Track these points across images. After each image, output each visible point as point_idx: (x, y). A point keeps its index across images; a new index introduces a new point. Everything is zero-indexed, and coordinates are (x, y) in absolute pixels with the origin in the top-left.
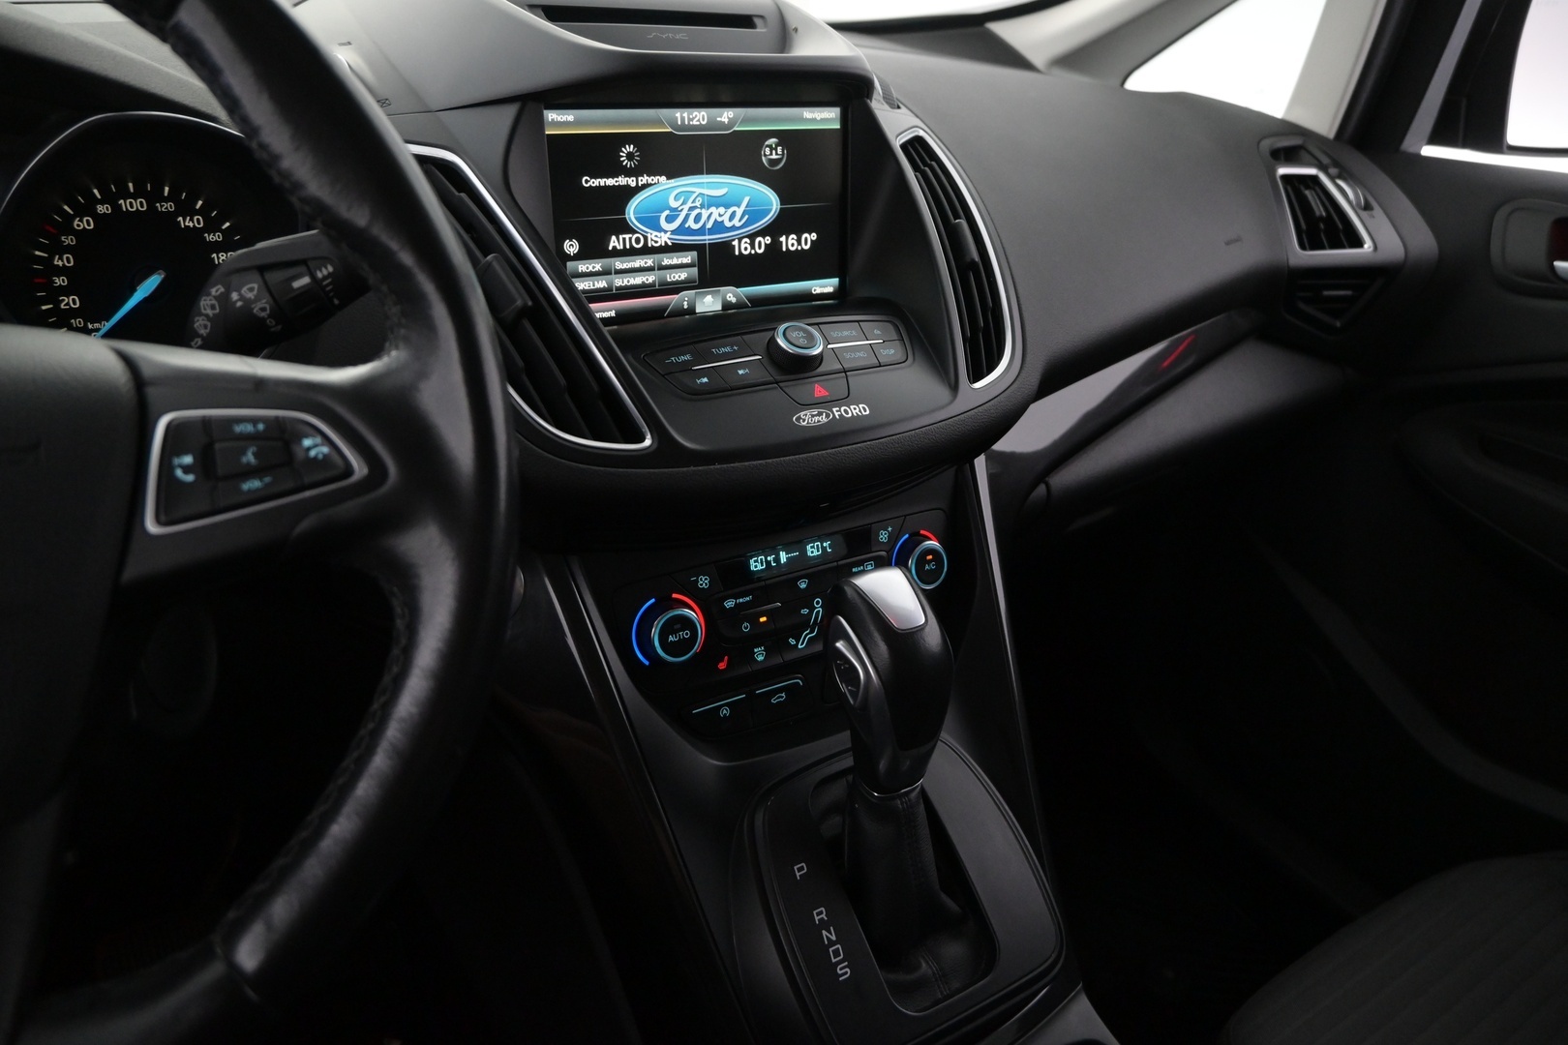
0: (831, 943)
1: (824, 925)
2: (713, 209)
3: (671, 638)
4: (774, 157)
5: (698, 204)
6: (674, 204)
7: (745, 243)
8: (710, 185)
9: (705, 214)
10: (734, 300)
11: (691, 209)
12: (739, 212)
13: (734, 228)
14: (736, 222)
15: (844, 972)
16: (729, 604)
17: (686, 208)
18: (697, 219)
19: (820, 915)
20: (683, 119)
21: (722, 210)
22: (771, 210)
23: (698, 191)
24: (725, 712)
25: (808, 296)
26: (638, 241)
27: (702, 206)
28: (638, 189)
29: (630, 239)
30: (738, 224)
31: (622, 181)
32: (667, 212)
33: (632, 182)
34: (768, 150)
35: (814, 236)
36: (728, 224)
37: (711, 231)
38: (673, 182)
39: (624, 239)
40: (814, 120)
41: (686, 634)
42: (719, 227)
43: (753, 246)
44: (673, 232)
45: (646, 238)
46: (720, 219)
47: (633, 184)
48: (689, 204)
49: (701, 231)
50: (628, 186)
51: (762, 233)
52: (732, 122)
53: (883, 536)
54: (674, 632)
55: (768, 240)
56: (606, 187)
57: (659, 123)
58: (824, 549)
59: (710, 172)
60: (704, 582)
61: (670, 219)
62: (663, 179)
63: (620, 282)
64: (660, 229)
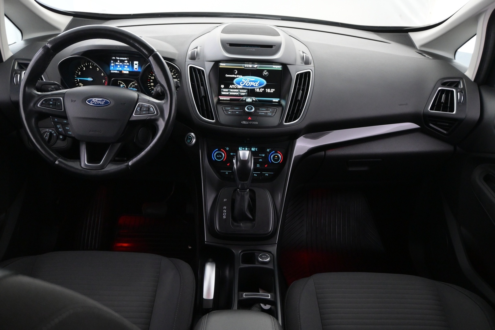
0: (224, 212)
1: (225, 209)
2: (251, 82)
3: (217, 156)
4: (266, 74)
5: (248, 81)
6: (243, 81)
7: (258, 89)
8: (251, 78)
9: (250, 83)
10: (255, 100)
11: (247, 82)
12: (257, 83)
13: (256, 86)
14: (256, 85)
15: (224, 217)
16: (232, 154)
17: (246, 82)
18: (248, 84)
19: (225, 207)
20: (246, 66)
21: (253, 83)
22: (264, 84)
23: (248, 79)
24: (227, 173)
25: (272, 101)
26: (235, 87)
27: (249, 82)
28: (236, 78)
30: (257, 86)
31: (233, 76)
32: (242, 82)
33: (235, 76)
34: (264, 73)
35: (274, 90)
36: (254, 86)
37: (251, 87)
38: (243, 77)
39: (233, 86)
40: (275, 68)
41: (221, 156)
42: (252, 86)
43: (260, 90)
44: (243, 86)
45: (237, 86)
46: (253, 84)
47: (235, 77)
48: (247, 81)
49: (249, 86)
51: (262, 88)
52: (257, 67)
53: (268, 150)
54: (219, 155)
55: (263, 89)
56: (230, 77)
57: (242, 66)
58: (255, 150)
59: (251, 76)
60: (228, 149)
61: (242, 83)
62: (242, 76)
63: (231, 93)
64: (240, 85)
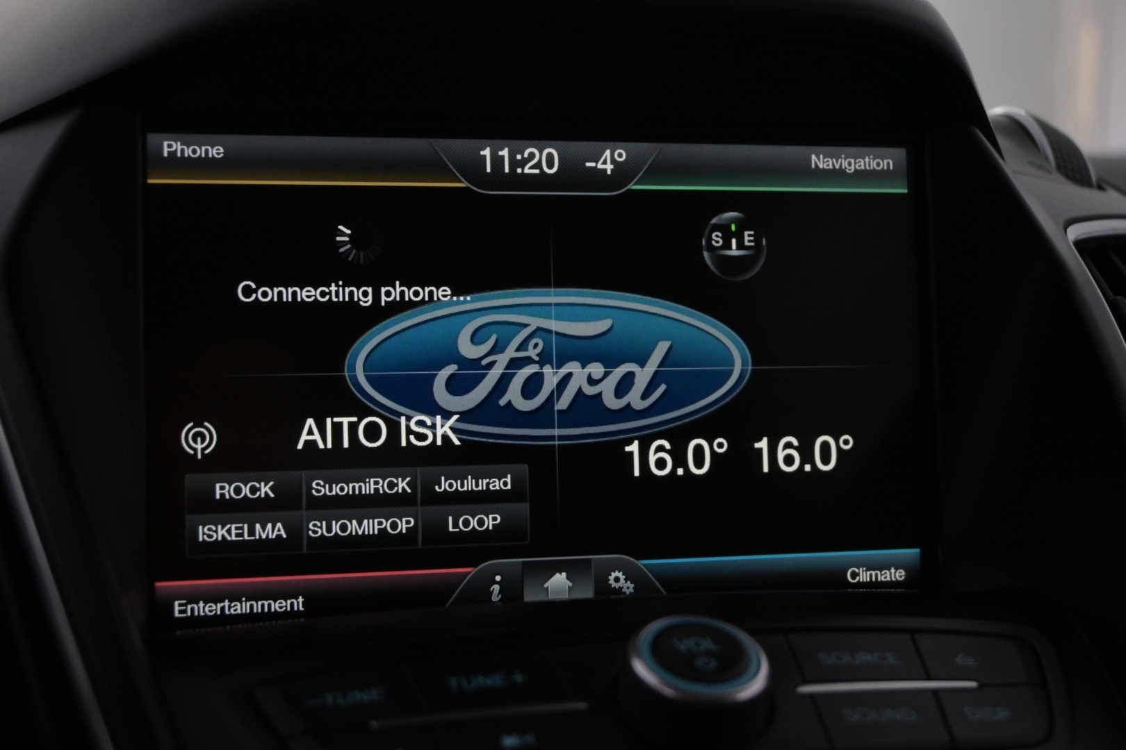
2: (573, 367)
4: (734, 251)
5: (532, 353)
6: (468, 350)
7: (659, 451)
8: (565, 311)
9: (551, 377)
10: (628, 587)
11: (515, 364)
12: (643, 376)
13: (627, 413)
14: (634, 398)
17: (502, 360)
18: (532, 387)
20: (498, 161)
21: (596, 369)
22: (728, 374)
23: (535, 322)
25: (836, 577)
26: (372, 431)
27: (544, 359)
28: (379, 314)
29: (353, 427)
30: (639, 405)
31: (337, 292)
32: (451, 369)
33: (364, 297)
34: (717, 239)
35: (847, 442)
36: (612, 402)
37: (567, 418)
38: (468, 302)
39: (337, 428)
40: (837, 175)
42: (587, 408)
43: (679, 458)
44: (465, 416)
45: (394, 428)
46: (590, 391)
47: (367, 302)
48: (510, 352)
49: (543, 416)
50: (353, 304)
51: (707, 426)
52: (623, 173)
55: (722, 445)
56: (297, 306)
57: (437, 168)
61: (457, 386)
62: (444, 293)
63: (317, 529)
64: (433, 408)
